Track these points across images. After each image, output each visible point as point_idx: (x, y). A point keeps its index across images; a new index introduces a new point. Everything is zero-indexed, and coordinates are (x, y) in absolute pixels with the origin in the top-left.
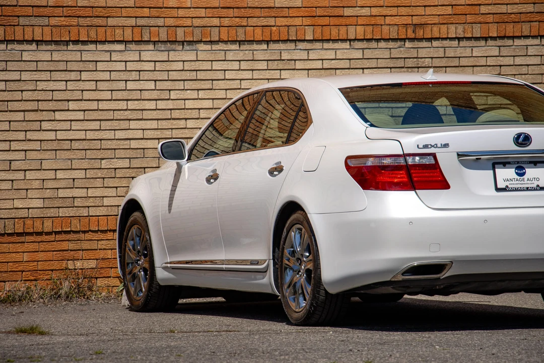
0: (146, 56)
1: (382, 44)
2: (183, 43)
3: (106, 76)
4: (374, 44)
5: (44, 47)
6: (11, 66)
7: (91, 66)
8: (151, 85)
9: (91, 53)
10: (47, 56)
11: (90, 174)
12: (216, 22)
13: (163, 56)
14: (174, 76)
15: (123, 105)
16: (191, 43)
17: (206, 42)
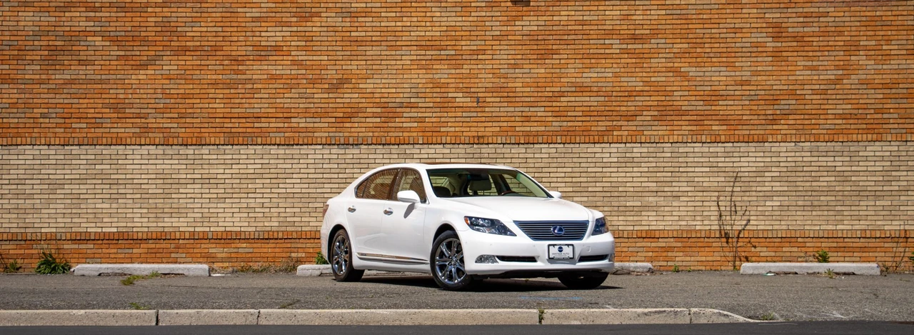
0: (333, 151)
1: (461, 146)
2: (353, 145)
3: (313, 161)
4: (457, 146)
5: (281, 147)
6: (265, 156)
7: (305, 157)
8: (336, 166)
9: (305, 149)
10: (283, 152)
11: (303, 210)
12: (371, 134)
13: (343, 151)
14: (347, 161)
15: (321, 176)
16: (356, 145)
17: (365, 145)
